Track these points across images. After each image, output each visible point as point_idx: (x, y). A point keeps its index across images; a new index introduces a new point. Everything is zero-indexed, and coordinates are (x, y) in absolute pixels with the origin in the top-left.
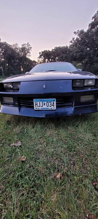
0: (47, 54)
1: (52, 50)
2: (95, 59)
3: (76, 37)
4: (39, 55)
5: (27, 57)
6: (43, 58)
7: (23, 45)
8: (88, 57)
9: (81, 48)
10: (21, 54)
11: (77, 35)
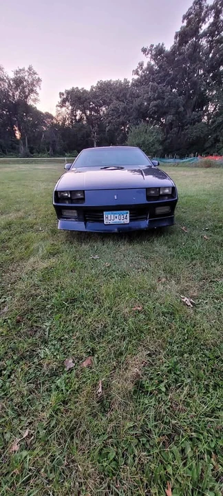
0: (80, 98)
1: (92, 90)
2: (188, 115)
3: (147, 60)
4: (60, 100)
5: (30, 102)
6: (70, 108)
7: (17, 72)
8: (173, 111)
9: (157, 89)
10: (13, 94)
11: (149, 55)
